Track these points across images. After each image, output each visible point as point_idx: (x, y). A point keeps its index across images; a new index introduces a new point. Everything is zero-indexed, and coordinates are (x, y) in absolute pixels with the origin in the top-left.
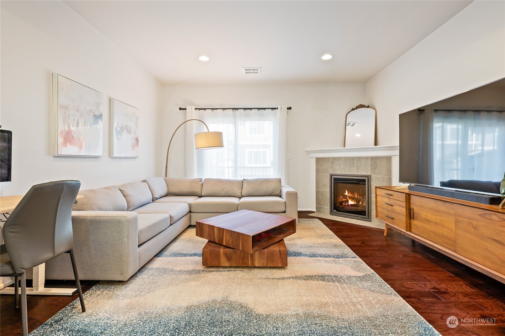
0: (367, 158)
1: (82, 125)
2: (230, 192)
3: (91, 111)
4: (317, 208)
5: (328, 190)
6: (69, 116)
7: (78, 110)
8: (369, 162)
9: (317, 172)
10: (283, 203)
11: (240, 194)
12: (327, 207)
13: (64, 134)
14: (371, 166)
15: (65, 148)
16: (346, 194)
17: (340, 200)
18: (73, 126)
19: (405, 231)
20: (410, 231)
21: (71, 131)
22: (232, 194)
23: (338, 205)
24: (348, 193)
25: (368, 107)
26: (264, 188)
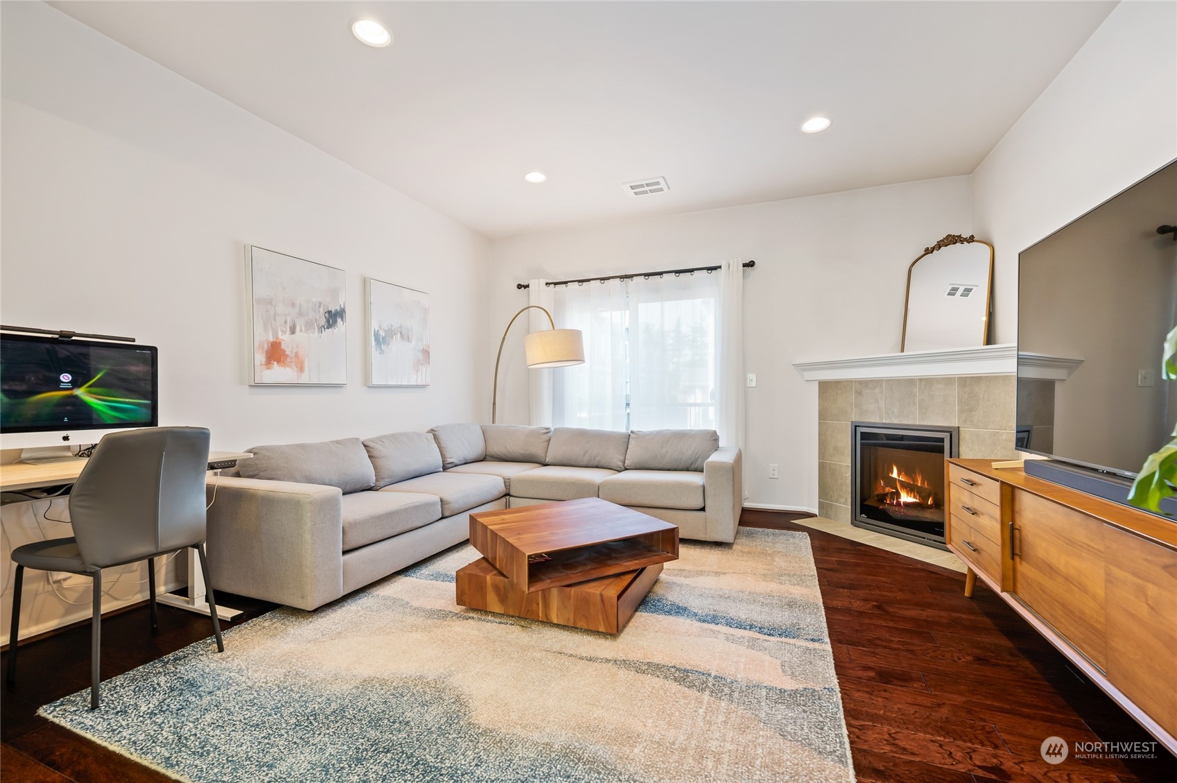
0: (948, 381)
1: (301, 331)
2: (598, 459)
3: (320, 304)
4: (821, 506)
5: (847, 462)
6: (275, 315)
7: (293, 305)
8: (955, 390)
9: (823, 416)
10: (697, 487)
11: (620, 464)
12: (844, 505)
13: (266, 347)
14: (960, 402)
15: (268, 371)
16: (895, 475)
17: (880, 491)
18: (284, 332)
19: (997, 588)
20: (1014, 592)
21: (280, 343)
22: (602, 463)
23: (870, 503)
24: (899, 474)
25: (971, 239)
26: (672, 453)
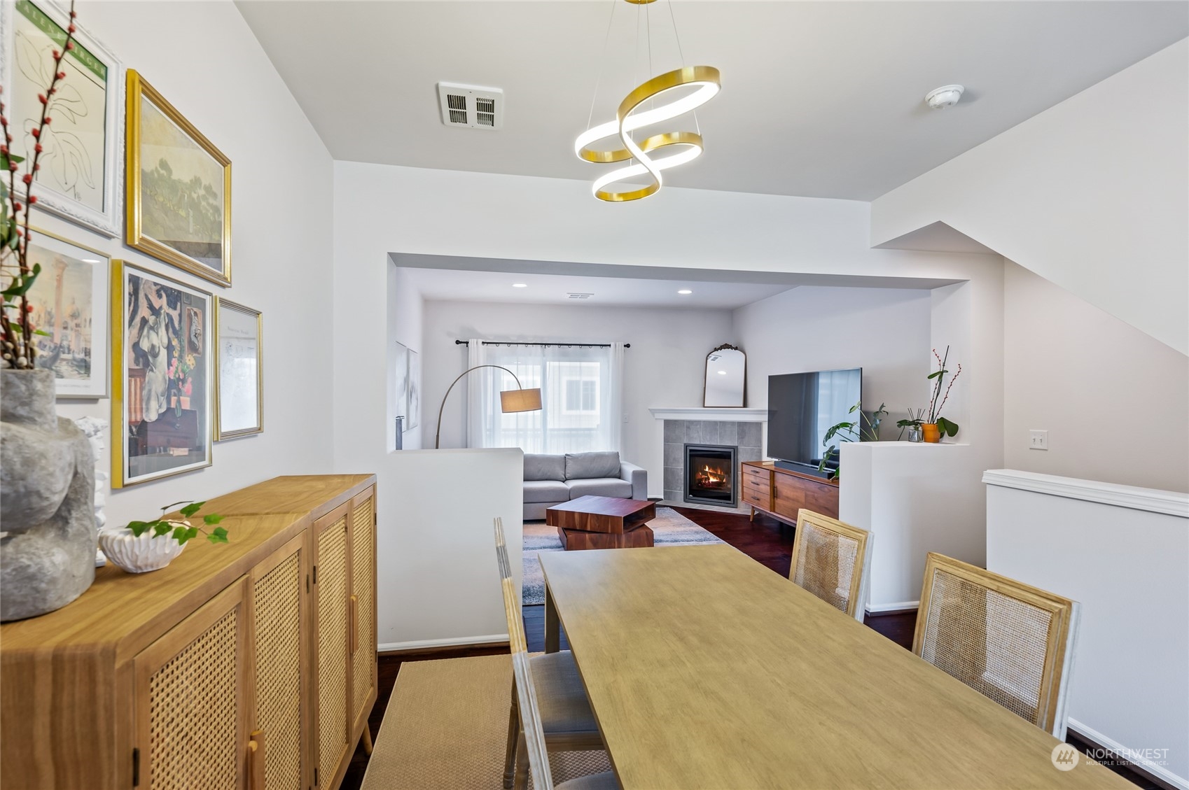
0: (733, 423)
2: (549, 474)
4: (665, 493)
5: (682, 466)
8: (736, 428)
9: (666, 440)
10: (629, 486)
11: (563, 476)
12: (680, 492)
14: (738, 434)
16: (707, 470)
17: (698, 478)
19: (769, 512)
20: (774, 511)
22: (552, 477)
23: (695, 488)
24: (709, 469)
25: (736, 349)
26: (597, 467)
